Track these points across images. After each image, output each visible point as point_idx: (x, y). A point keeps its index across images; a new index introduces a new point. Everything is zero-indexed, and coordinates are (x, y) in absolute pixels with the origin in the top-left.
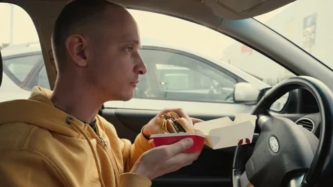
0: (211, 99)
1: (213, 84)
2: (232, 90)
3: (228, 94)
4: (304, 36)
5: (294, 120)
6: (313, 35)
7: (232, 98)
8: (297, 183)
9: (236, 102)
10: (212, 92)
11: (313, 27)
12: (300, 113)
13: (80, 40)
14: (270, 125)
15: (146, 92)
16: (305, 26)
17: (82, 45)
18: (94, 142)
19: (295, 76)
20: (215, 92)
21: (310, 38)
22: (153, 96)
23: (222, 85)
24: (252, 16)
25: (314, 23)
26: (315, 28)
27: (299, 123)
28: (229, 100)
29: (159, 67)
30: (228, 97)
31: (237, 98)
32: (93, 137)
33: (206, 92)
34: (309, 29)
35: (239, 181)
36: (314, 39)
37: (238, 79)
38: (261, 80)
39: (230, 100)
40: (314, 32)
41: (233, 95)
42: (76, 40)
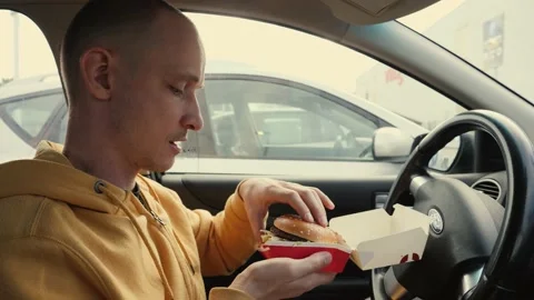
0: (337, 155)
1: (341, 132)
2: (370, 140)
3: (365, 147)
4: (486, 51)
5: (469, 183)
6: (500, 49)
7: (370, 154)
8: (472, 279)
9: (378, 159)
10: (338, 144)
11: (500, 36)
12: (478, 172)
13: (105, 59)
14: (428, 191)
15: (233, 149)
16: (486, 37)
17: (106, 67)
18: (142, 221)
19: (465, 110)
20: (344, 145)
21: (495, 54)
22: (244, 153)
23: (354, 134)
24: (393, 18)
25: (500, 31)
26: (503, 38)
27: (478, 187)
28: (366, 157)
29: (253, 107)
30: (365, 152)
31: (379, 152)
32: (141, 213)
33: (330, 145)
34: (493, 41)
35: (382, 281)
36: (502, 56)
37: (379, 122)
38: (419, 123)
39: (368, 156)
40: (501, 45)
41: (372, 148)
42: (98, 57)
